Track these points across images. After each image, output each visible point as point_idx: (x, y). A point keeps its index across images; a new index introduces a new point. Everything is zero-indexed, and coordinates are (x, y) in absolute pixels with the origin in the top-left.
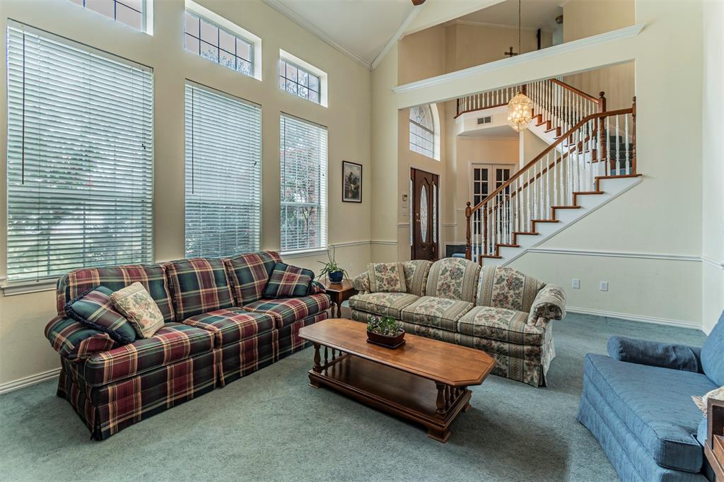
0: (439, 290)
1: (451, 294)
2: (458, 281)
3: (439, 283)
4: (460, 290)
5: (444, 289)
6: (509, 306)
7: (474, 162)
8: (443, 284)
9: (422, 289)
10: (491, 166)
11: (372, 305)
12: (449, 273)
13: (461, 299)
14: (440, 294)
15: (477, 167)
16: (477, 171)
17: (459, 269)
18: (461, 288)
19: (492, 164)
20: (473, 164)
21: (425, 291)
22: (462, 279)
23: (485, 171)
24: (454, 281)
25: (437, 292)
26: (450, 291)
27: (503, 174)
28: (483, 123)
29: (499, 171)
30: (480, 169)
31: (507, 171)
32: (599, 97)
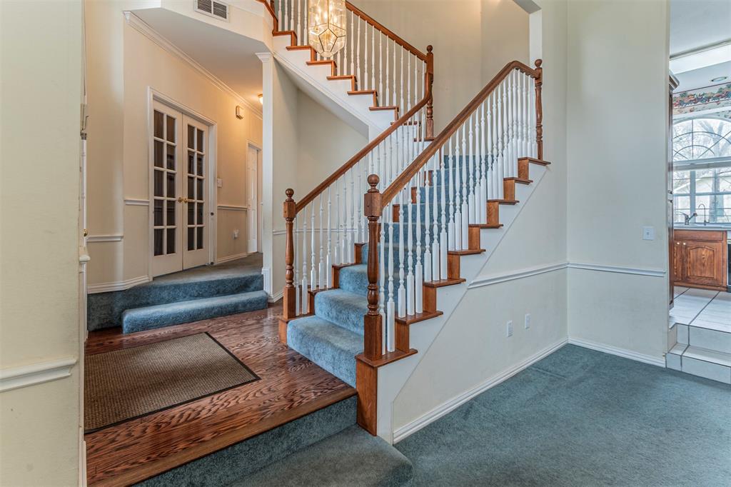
7: (158, 95)
10: (181, 115)
15: (161, 108)
16: (158, 116)
19: (183, 113)
20: (155, 97)
23: (172, 122)
27: (196, 137)
28: (210, 11)
29: (191, 128)
30: (162, 114)
31: (200, 133)
32: (425, 53)
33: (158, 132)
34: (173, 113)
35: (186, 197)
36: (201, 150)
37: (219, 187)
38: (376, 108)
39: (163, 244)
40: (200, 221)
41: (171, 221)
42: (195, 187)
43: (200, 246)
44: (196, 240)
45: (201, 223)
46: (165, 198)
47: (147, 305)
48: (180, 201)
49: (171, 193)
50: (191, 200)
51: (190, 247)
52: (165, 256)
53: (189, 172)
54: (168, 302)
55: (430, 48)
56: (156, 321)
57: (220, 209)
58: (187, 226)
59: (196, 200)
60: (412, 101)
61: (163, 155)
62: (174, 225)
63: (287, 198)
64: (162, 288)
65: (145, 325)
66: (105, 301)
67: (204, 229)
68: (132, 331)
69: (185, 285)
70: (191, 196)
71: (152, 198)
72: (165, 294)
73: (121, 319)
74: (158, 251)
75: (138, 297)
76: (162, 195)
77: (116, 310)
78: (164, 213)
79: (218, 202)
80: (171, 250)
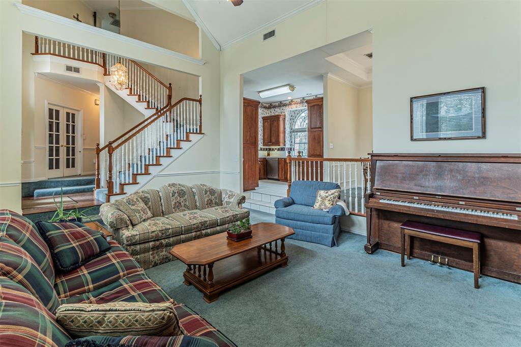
0: (174, 208)
1: (183, 208)
2: (184, 198)
3: (173, 203)
4: (187, 203)
5: (178, 206)
6: (214, 205)
7: (50, 102)
8: (175, 203)
9: (161, 211)
10: (62, 108)
11: (156, 233)
12: (177, 194)
13: (189, 209)
14: (175, 210)
15: (52, 107)
16: (51, 111)
17: (182, 190)
18: (188, 202)
19: (63, 107)
20: (49, 103)
21: (163, 212)
22: (186, 196)
23: (57, 112)
24: (182, 199)
25: (173, 210)
26: (182, 207)
27: (71, 117)
28: (72, 71)
29: (68, 114)
30: (53, 110)
31: (73, 115)
32: (168, 86)
33: (51, 117)
34: (58, 108)
35: (65, 144)
36: (74, 123)
37: (84, 139)
38: (148, 108)
39: (53, 164)
40: (73, 155)
41: (57, 154)
42: (71, 140)
43: (73, 166)
44: (71, 164)
45: (74, 156)
46: (54, 145)
47: (45, 188)
48: (62, 146)
49: (57, 142)
50: (68, 146)
51: (68, 166)
52: (54, 170)
53: (67, 133)
54: (54, 187)
55: (170, 84)
56: (48, 193)
57: (84, 149)
58: (65, 157)
59: (71, 146)
60: (163, 105)
61: (53, 126)
62: (59, 156)
63: (97, 146)
64: (51, 182)
65: (44, 195)
66: (27, 186)
67: (76, 159)
68: (38, 196)
69: (62, 181)
70: (68, 143)
71: (48, 145)
72: (53, 184)
73: (33, 193)
74: (51, 167)
75: (41, 185)
76: (53, 144)
77: (32, 189)
78: (53, 151)
79: (83, 146)
80: (57, 167)
